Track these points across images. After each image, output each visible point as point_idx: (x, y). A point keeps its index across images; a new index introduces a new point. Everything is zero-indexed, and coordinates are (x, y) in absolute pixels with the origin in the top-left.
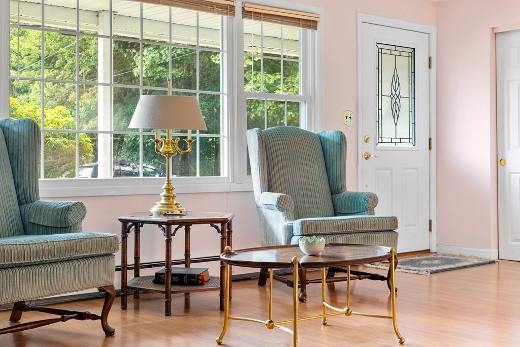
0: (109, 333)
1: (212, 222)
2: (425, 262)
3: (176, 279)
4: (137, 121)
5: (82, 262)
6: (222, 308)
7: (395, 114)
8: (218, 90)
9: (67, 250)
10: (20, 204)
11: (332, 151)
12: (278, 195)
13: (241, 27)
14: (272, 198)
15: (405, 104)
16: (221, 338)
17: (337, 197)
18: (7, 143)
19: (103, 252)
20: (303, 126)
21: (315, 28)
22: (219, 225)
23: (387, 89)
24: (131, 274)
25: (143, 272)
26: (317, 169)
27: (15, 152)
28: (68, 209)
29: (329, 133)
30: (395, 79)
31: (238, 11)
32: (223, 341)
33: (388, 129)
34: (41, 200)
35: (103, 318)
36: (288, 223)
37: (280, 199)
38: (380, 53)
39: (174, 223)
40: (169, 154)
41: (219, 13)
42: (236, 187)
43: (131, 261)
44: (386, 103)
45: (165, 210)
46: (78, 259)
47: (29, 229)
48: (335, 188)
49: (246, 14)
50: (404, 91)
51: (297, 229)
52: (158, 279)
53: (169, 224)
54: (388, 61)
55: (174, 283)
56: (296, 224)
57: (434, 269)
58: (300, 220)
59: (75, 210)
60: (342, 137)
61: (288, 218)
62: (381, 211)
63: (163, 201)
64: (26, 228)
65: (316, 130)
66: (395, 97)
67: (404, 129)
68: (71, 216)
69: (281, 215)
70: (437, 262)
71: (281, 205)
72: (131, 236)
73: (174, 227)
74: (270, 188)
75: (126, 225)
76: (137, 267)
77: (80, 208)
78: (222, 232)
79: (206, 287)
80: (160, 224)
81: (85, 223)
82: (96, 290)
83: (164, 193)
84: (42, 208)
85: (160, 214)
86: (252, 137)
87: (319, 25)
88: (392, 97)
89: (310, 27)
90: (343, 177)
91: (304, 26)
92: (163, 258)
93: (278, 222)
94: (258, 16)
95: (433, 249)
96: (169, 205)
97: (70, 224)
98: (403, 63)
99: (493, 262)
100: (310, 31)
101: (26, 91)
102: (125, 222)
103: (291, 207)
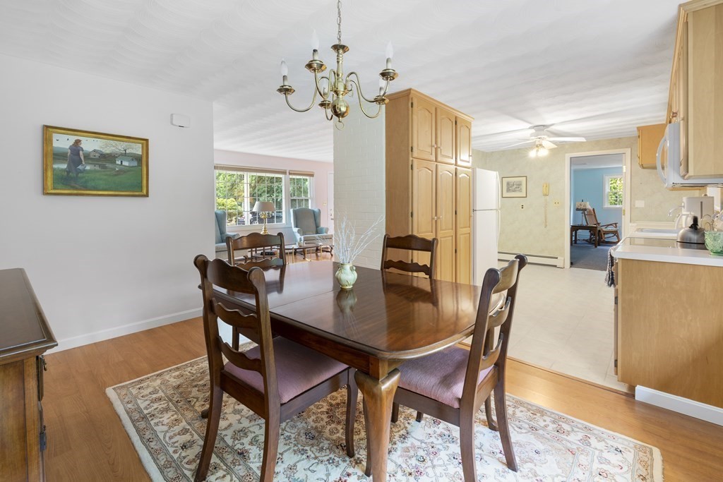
10: (221, 234)
11: (317, 215)
12: (299, 229)
17: (318, 228)
20: (310, 208)
25: (258, 252)
26: (313, 221)
27: (219, 220)
29: (316, 210)
31: (288, 173)
34: (228, 233)
36: (300, 237)
40: (265, 218)
42: (287, 226)
48: (317, 226)
49: (290, 174)
51: (302, 239)
52: (262, 254)
56: (302, 237)
60: (319, 210)
61: (301, 235)
62: (328, 233)
65: (313, 209)
69: (299, 234)
71: (299, 232)
74: (297, 227)
82: (243, 257)
83: (264, 229)
86: (291, 211)
87: (315, 176)
90: (320, 222)
91: (310, 176)
93: (298, 236)
94: (294, 174)
100: (311, 178)
103: (302, 232)
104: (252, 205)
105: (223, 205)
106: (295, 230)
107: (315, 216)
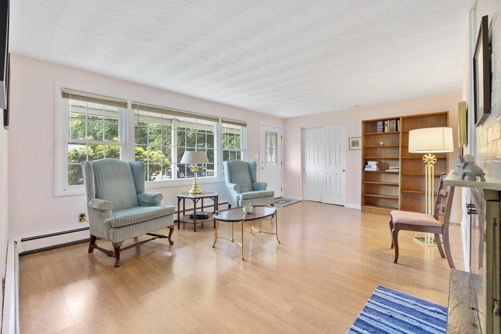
0: (172, 243)
1: (211, 197)
2: (280, 202)
3: (198, 217)
4: (183, 161)
5: (160, 219)
6: (215, 227)
7: (271, 154)
8: (213, 162)
9: (153, 215)
10: (137, 193)
11: (252, 168)
12: (234, 185)
13: (221, 125)
14: (232, 186)
15: (274, 151)
16: (214, 245)
17: (254, 183)
18: (132, 170)
19: (169, 214)
21: (246, 126)
22: (214, 198)
23: (268, 146)
24: (181, 214)
25: (186, 213)
26: (247, 174)
27: (135, 174)
28: (156, 196)
29: (251, 162)
30: (271, 143)
31: (220, 121)
32: (215, 246)
33: (269, 159)
34: (145, 192)
35: (169, 237)
36: (238, 195)
37: (235, 186)
38: (266, 134)
39: (197, 198)
40: (196, 172)
41: (213, 121)
42: (220, 181)
43: (181, 209)
44: (268, 151)
45: (194, 192)
46: (158, 218)
47: (141, 204)
48: (253, 181)
49: (223, 122)
50: (274, 147)
51: (241, 197)
52: (191, 217)
53: (195, 199)
54: (269, 137)
55: (197, 218)
56: (240, 195)
57: (284, 205)
58: (242, 194)
59: (158, 196)
60: (255, 164)
61: (238, 193)
62: (268, 189)
63: (193, 189)
64: (140, 204)
65: (246, 161)
66: (271, 149)
67: (274, 159)
68: (157, 200)
69: (235, 192)
70: (284, 202)
71: (235, 188)
72: (182, 202)
73: (197, 200)
74: (231, 182)
75: (179, 199)
76: (184, 211)
77: (160, 196)
78: (215, 200)
79: (209, 220)
80: (192, 199)
81: (162, 202)
83: (194, 185)
84: (145, 196)
85: (192, 194)
86: (225, 163)
87: (247, 126)
88: (270, 148)
89: (244, 126)
90: (256, 177)
91: (242, 126)
92: (193, 207)
93: (235, 195)
94: (227, 122)
95: (283, 197)
96: (195, 190)
97: (156, 202)
98: (273, 137)
99: (301, 201)
100: (244, 127)
101: (154, 141)
102: (179, 197)
103: (239, 189)
104: (180, 156)
105: (150, 157)
106: (231, 186)
107: (251, 169)
